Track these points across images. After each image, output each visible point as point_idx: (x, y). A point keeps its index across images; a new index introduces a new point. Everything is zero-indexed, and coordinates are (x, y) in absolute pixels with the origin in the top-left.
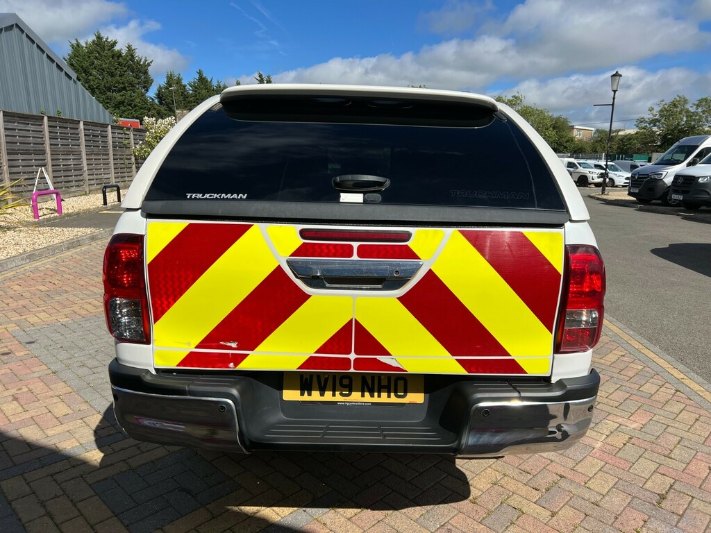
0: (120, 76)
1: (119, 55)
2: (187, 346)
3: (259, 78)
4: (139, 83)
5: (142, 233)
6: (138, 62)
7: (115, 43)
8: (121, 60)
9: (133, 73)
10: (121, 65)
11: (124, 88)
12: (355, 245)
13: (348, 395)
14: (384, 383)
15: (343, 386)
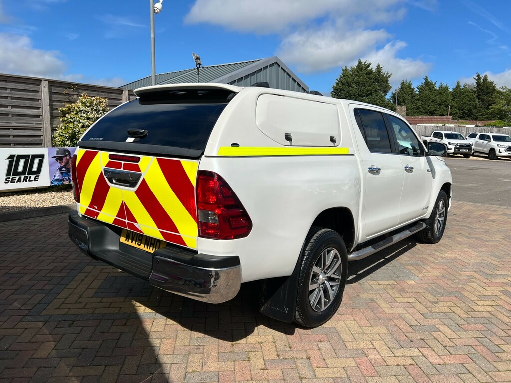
0: (369, 86)
1: (371, 72)
2: (86, 206)
3: (476, 78)
4: (380, 90)
6: (383, 76)
7: (370, 64)
8: (371, 76)
9: (378, 83)
10: (371, 79)
11: (371, 94)
12: (123, 162)
13: (140, 245)
14: (153, 243)
15: (139, 240)
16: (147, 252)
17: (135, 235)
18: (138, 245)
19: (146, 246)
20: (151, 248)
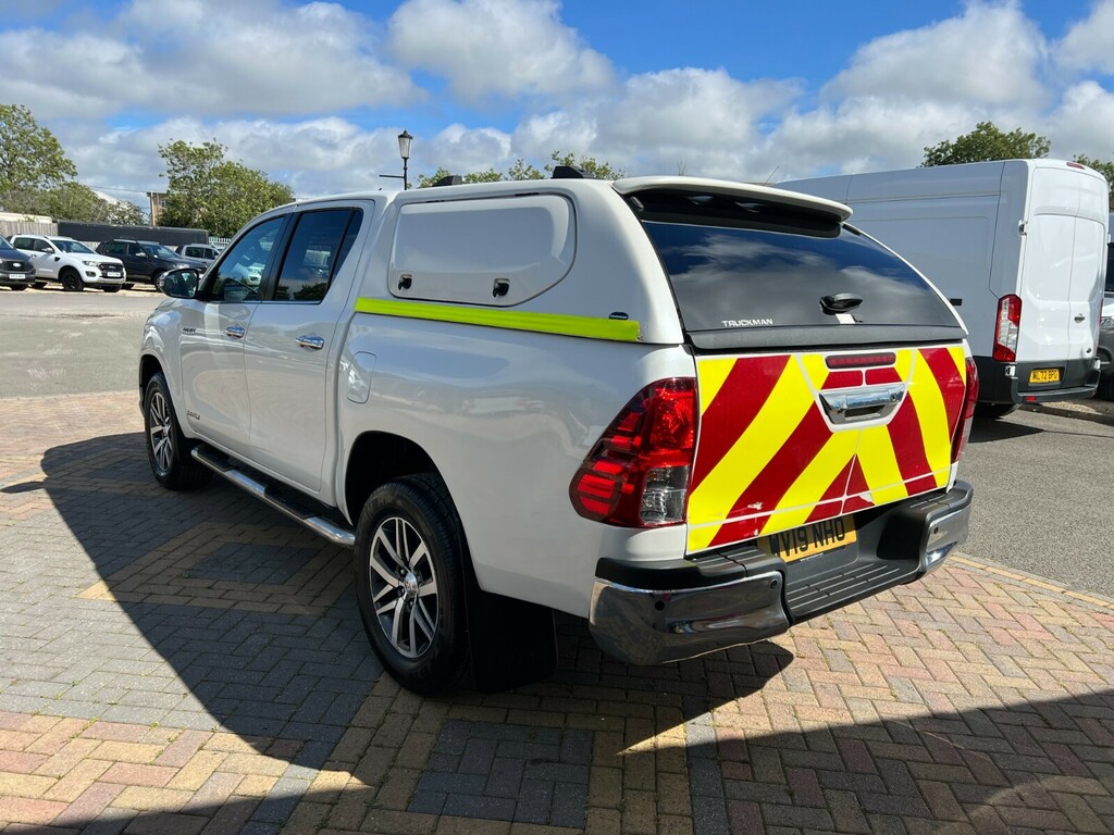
2: (718, 518)
5: (691, 374)
12: (863, 370)
13: (805, 549)
14: (828, 528)
15: (801, 540)
16: (825, 552)
17: (788, 535)
18: (803, 550)
19: (818, 543)
20: (830, 540)
